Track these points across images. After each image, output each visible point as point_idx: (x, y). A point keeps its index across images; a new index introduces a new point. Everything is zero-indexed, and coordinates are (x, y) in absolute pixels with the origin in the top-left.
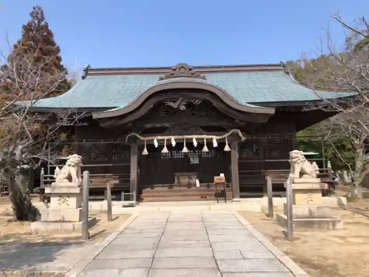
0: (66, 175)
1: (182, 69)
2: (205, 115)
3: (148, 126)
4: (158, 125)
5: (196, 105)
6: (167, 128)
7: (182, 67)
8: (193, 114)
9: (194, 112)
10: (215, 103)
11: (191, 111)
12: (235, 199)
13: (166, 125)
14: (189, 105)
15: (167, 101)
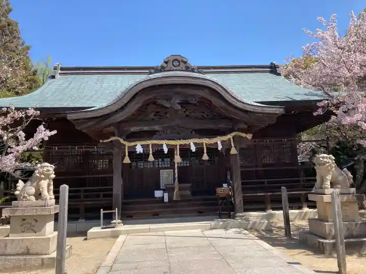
1: (176, 61)
2: (201, 117)
3: (133, 129)
4: (146, 128)
5: (192, 104)
6: (157, 131)
8: (187, 116)
9: (187, 113)
10: (215, 101)
11: (185, 112)
12: (237, 215)
13: (157, 128)
14: (184, 104)
15: (159, 99)
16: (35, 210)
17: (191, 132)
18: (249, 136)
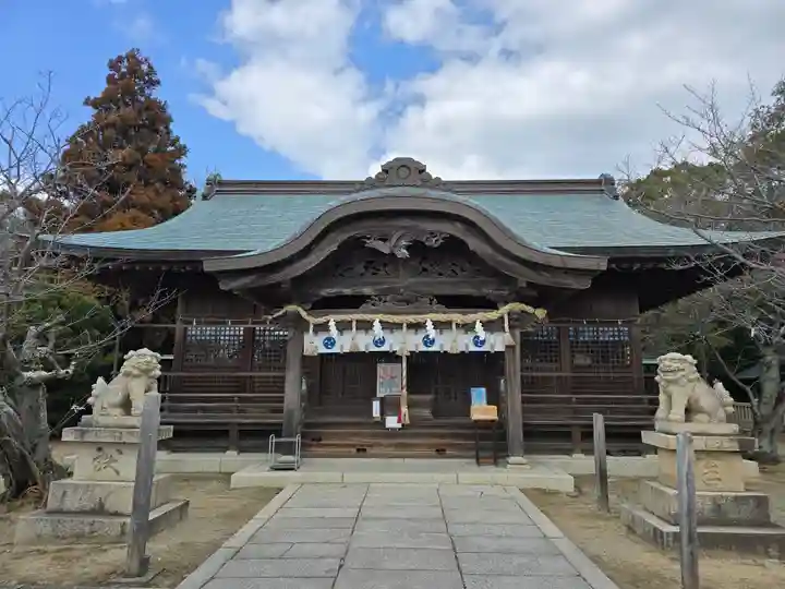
0: (118, 398)
1: (404, 169)
2: (449, 272)
3: (326, 292)
4: (347, 291)
5: (431, 248)
6: (369, 297)
7: (403, 166)
8: (425, 270)
9: (426, 266)
10: (474, 244)
11: (420, 263)
12: (512, 459)
13: (367, 291)
14: (417, 248)
15: (369, 239)
16: (117, 434)
17: (431, 300)
18: (541, 313)
